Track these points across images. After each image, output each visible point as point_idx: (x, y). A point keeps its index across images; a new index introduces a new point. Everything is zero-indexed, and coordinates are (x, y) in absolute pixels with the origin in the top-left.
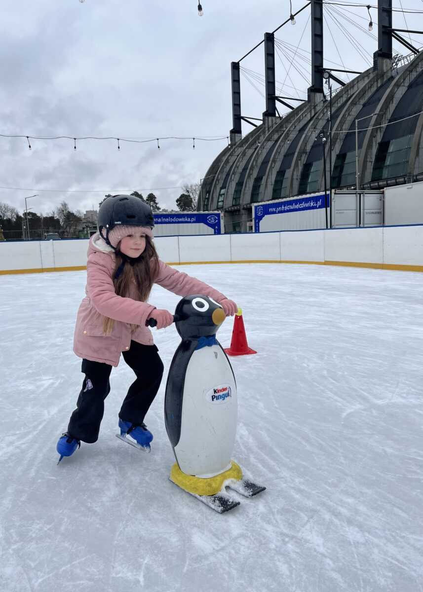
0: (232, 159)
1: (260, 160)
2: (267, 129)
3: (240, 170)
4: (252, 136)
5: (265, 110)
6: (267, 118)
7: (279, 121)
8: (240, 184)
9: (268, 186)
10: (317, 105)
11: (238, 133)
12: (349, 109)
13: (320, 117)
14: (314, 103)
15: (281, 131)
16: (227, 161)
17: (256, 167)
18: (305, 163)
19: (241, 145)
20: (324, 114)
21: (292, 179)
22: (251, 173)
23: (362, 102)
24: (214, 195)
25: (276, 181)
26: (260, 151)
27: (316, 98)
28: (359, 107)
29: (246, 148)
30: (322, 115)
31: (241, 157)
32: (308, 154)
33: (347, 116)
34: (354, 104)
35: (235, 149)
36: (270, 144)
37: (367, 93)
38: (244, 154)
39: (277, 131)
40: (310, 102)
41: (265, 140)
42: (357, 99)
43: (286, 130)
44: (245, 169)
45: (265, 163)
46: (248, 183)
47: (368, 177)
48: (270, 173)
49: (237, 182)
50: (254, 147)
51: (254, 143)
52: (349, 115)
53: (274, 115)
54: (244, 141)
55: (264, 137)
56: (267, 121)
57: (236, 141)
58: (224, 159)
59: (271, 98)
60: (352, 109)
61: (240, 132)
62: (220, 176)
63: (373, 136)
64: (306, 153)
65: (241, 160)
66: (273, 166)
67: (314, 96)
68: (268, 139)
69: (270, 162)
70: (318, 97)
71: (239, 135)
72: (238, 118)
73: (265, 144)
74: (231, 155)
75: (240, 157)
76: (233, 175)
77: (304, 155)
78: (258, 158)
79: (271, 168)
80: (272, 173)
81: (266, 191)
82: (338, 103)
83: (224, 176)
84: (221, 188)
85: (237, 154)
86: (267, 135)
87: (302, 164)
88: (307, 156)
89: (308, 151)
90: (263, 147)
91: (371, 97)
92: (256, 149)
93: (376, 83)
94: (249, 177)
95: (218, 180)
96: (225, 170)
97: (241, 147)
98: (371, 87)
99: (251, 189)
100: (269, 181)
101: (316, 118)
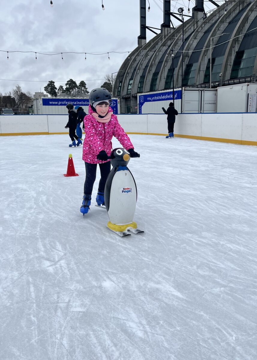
0: (138, 59)
1: (157, 60)
2: (163, 37)
3: (144, 67)
4: (153, 41)
5: (163, 23)
6: (164, 29)
7: (172, 31)
8: (143, 77)
9: (162, 79)
10: (199, 20)
11: (143, 39)
12: (219, 26)
13: (199, 31)
14: (197, 19)
15: (173, 39)
16: (135, 60)
17: (154, 65)
18: (187, 64)
19: (145, 48)
20: (202, 28)
21: (178, 75)
22: (151, 69)
23: (228, 20)
24: (125, 84)
25: (168, 76)
26: (157, 54)
27: (198, 15)
28: (226, 24)
29: (148, 51)
30: (201, 29)
31: (145, 57)
32: (190, 57)
33: (217, 30)
34: (222, 22)
35: (141, 50)
36: (165, 48)
37: (232, 14)
38: (147, 55)
39: (170, 39)
40: (194, 18)
41: (162, 45)
42: (225, 18)
43: (176, 39)
44: (147, 66)
45: (160, 62)
46: (148, 76)
47: (228, 76)
48: (163, 70)
49: (141, 75)
50: (154, 50)
51: (154, 47)
52: (218, 30)
53: (169, 26)
54: (147, 45)
55: (161, 43)
56: (163, 31)
57: (142, 45)
58: (133, 58)
59: (167, 13)
60: (220, 26)
61: (145, 38)
62: (129, 71)
63: (232, 47)
64: (188, 56)
65: (144, 59)
66: (166, 65)
67: (197, 14)
68: (164, 45)
69: (164, 62)
70: (200, 15)
71: (144, 40)
72: (143, 27)
73: (161, 48)
74: (138, 55)
75: (143, 58)
76: (138, 71)
77: (187, 58)
78: (156, 59)
79: (164, 66)
80: (164, 70)
81: (160, 83)
82: (212, 20)
83: (132, 71)
84: (130, 80)
85: (142, 55)
86: (163, 42)
87: (185, 64)
88: (189, 59)
89: (190, 55)
90: (159, 50)
91: (234, 18)
92: (155, 51)
93: (238, 7)
94: (149, 72)
95: (128, 73)
96: (133, 66)
97: (145, 49)
98: (235, 10)
99: (150, 81)
100: (163, 76)
101: (196, 31)
